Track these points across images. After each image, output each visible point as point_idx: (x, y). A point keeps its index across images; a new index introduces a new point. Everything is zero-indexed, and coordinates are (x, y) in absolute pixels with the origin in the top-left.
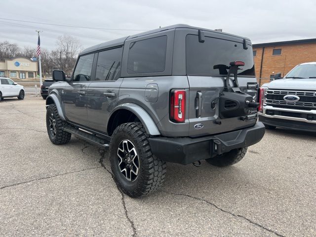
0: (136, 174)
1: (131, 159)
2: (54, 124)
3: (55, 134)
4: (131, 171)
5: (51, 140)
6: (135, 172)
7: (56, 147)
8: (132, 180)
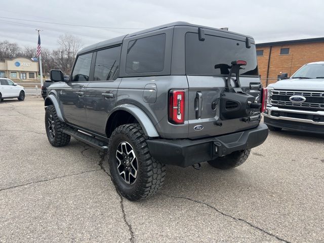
0: (135, 177)
1: (130, 162)
2: (53, 126)
3: (54, 136)
4: (130, 173)
5: (50, 142)
6: (134, 175)
7: (56, 149)
8: (130, 182)
